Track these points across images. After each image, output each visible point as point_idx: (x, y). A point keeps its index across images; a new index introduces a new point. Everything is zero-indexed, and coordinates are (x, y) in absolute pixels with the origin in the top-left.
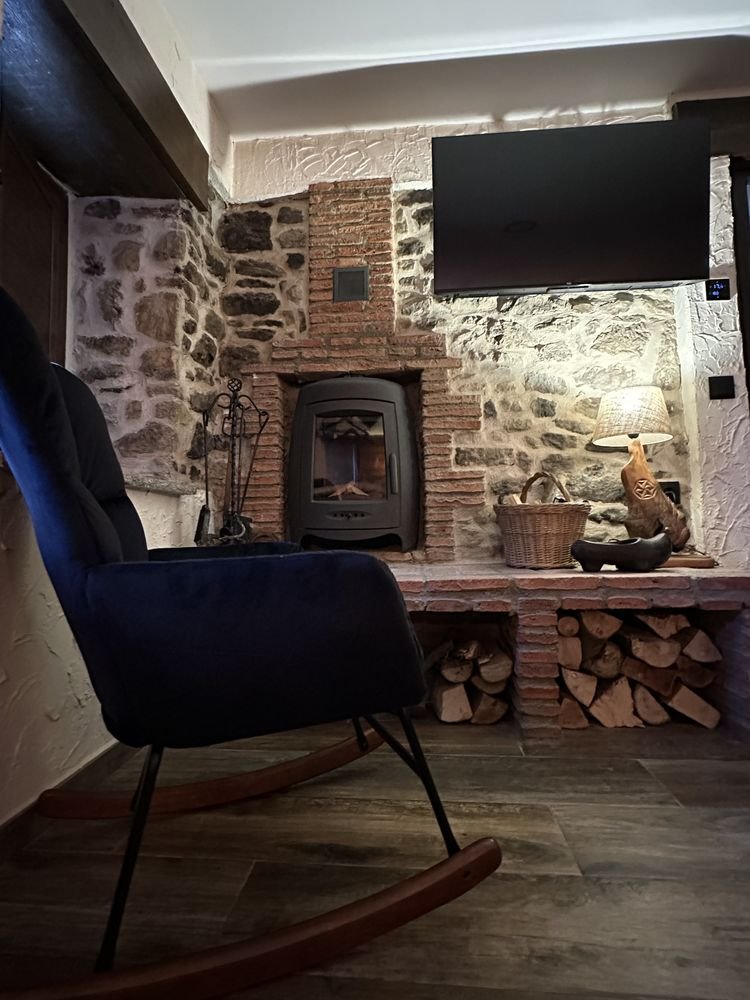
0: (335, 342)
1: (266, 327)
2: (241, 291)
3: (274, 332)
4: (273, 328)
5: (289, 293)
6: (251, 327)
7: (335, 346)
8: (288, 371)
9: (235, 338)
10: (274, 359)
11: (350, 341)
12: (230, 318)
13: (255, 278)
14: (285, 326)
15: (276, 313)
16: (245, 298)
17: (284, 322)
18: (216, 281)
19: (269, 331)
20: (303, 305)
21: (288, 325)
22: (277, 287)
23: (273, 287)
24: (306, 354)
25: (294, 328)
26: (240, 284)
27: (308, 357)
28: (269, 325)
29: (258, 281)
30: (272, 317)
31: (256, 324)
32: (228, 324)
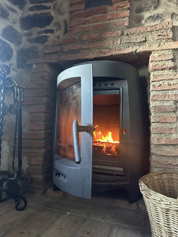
0: (84, 37)
1: (44, 34)
2: (31, 13)
3: (48, 37)
4: (49, 34)
5: (59, 10)
6: (36, 35)
7: (85, 41)
8: (53, 61)
9: (28, 43)
10: (46, 54)
11: (95, 35)
12: (25, 32)
13: (39, 5)
14: (55, 32)
15: (51, 25)
16: (33, 17)
17: (55, 30)
18: (16, 8)
19: (46, 36)
20: (66, 16)
21: (57, 31)
22: (52, 7)
23: (49, 8)
24: (66, 48)
25: (60, 33)
26: (31, 9)
27: (66, 50)
28: (46, 33)
29: (41, 6)
30: (48, 28)
31: (39, 33)
32: (24, 35)
